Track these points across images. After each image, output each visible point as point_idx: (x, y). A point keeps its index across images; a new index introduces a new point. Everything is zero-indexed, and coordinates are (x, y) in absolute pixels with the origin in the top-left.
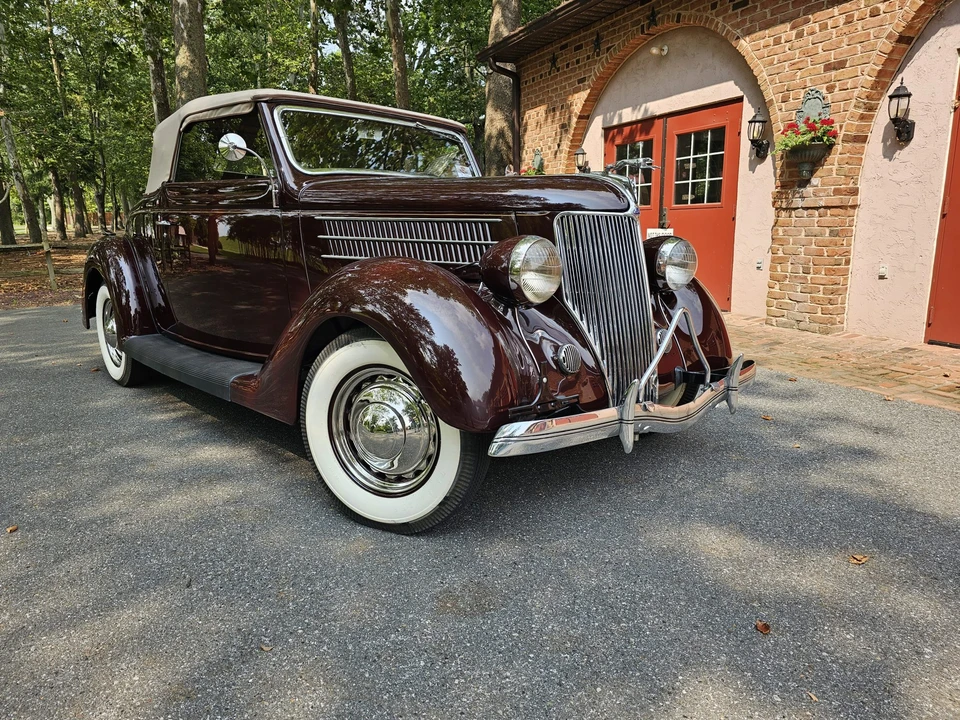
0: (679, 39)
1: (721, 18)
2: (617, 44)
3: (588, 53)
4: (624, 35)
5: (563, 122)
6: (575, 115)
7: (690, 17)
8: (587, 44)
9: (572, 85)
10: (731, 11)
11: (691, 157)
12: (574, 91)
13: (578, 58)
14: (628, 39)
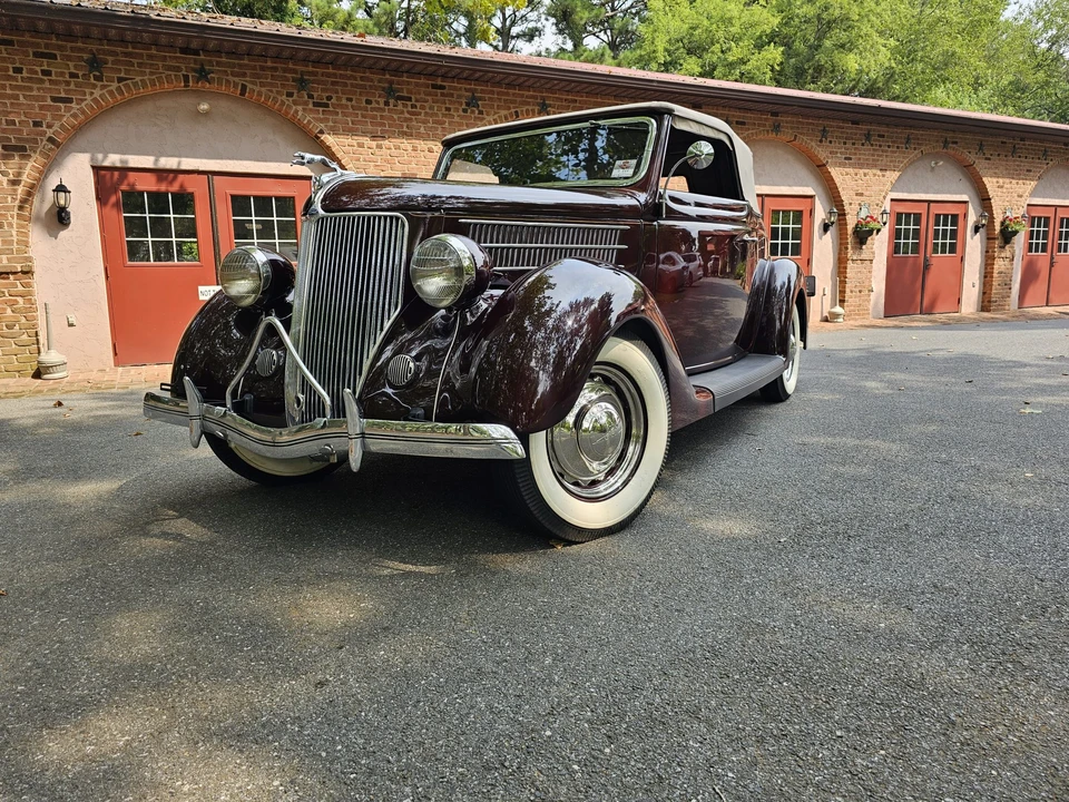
0: (224, 105)
1: (300, 108)
2: (138, 79)
3: (73, 70)
4: (152, 73)
5: (13, 142)
6: (51, 140)
7: (260, 94)
8: (69, 58)
9: (36, 98)
10: (311, 106)
11: (254, 218)
12: (41, 108)
13: (45, 68)
14: (159, 79)
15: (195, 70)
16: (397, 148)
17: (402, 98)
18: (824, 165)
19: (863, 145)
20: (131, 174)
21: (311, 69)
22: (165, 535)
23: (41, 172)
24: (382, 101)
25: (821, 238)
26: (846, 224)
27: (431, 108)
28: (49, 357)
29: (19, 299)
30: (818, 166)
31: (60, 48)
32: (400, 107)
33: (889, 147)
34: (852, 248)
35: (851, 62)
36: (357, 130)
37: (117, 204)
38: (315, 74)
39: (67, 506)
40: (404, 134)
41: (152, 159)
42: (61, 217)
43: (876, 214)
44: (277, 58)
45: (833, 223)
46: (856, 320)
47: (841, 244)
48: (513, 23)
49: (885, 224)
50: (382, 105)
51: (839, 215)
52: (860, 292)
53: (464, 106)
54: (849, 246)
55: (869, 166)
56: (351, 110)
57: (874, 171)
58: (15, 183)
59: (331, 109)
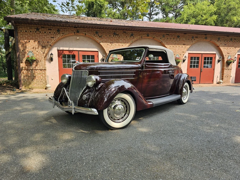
0: (82, 37)
1: (96, 38)
2: (66, 33)
3: (54, 32)
4: (68, 32)
5: (44, 46)
6: (50, 45)
7: (88, 35)
8: (54, 30)
9: (48, 37)
10: (98, 37)
11: (86, 60)
12: (49, 39)
13: (50, 32)
14: (70, 33)
15: (77, 31)
16: (115, 45)
17: (117, 35)
18: (219, 46)
19: (230, 41)
20: (64, 51)
21: (99, 30)
22: (50, 122)
23: (48, 51)
24: (113, 35)
25: (217, 64)
26: (224, 60)
27: (123, 37)
28: (48, 86)
29: (43, 75)
30: (217, 47)
31: (52, 28)
32: (116, 37)
33: (237, 42)
34: (226, 66)
35: (235, 19)
36: (107, 42)
37: (61, 57)
38: (99, 31)
39: (38, 115)
40: (117, 42)
41: (68, 48)
42: (51, 59)
43: (233, 58)
44: (92, 28)
45: (221, 60)
46: (226, 83)
47: (223, 65)
48: (152, 12)
49: (235, 60)
50: (113, 36)
51: (222, 58)
52: (228, 77)
53: (130, 36)
54: (225, 66)
55: (231, 46)
56: (106, 38)
57: (233, 48)
58: (44, 53)
59: (102, 37)
